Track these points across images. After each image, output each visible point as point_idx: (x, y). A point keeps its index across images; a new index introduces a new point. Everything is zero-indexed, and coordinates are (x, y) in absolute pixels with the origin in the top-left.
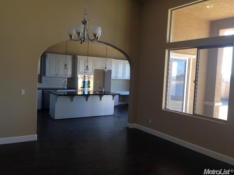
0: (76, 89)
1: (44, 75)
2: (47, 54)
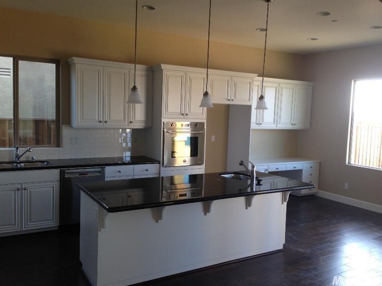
0: (159, 163)
1: (68, 122)
2: (74, 58)
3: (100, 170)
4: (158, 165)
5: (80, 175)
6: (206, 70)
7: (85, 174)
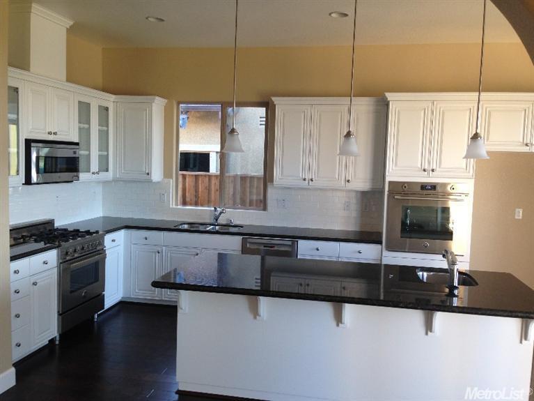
0: (381, 244)
3: (290, 243)
4: (379, 246)
5: (265, 247)
6: (477, 94)
7: (271, 247)
